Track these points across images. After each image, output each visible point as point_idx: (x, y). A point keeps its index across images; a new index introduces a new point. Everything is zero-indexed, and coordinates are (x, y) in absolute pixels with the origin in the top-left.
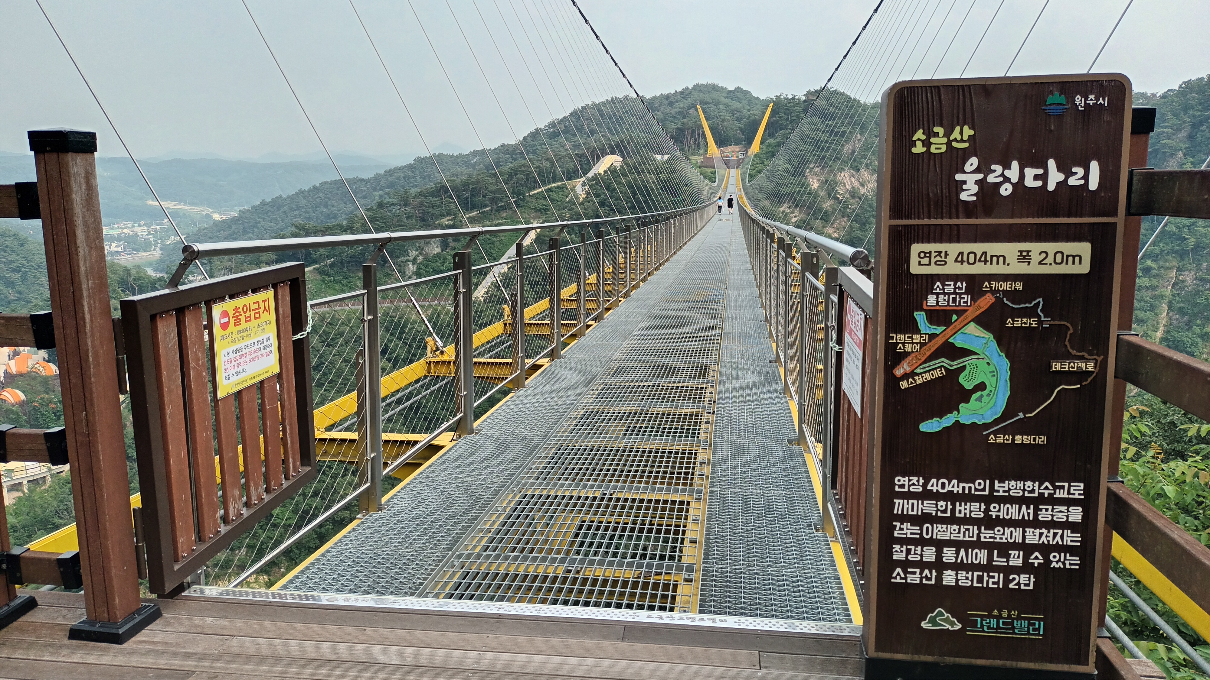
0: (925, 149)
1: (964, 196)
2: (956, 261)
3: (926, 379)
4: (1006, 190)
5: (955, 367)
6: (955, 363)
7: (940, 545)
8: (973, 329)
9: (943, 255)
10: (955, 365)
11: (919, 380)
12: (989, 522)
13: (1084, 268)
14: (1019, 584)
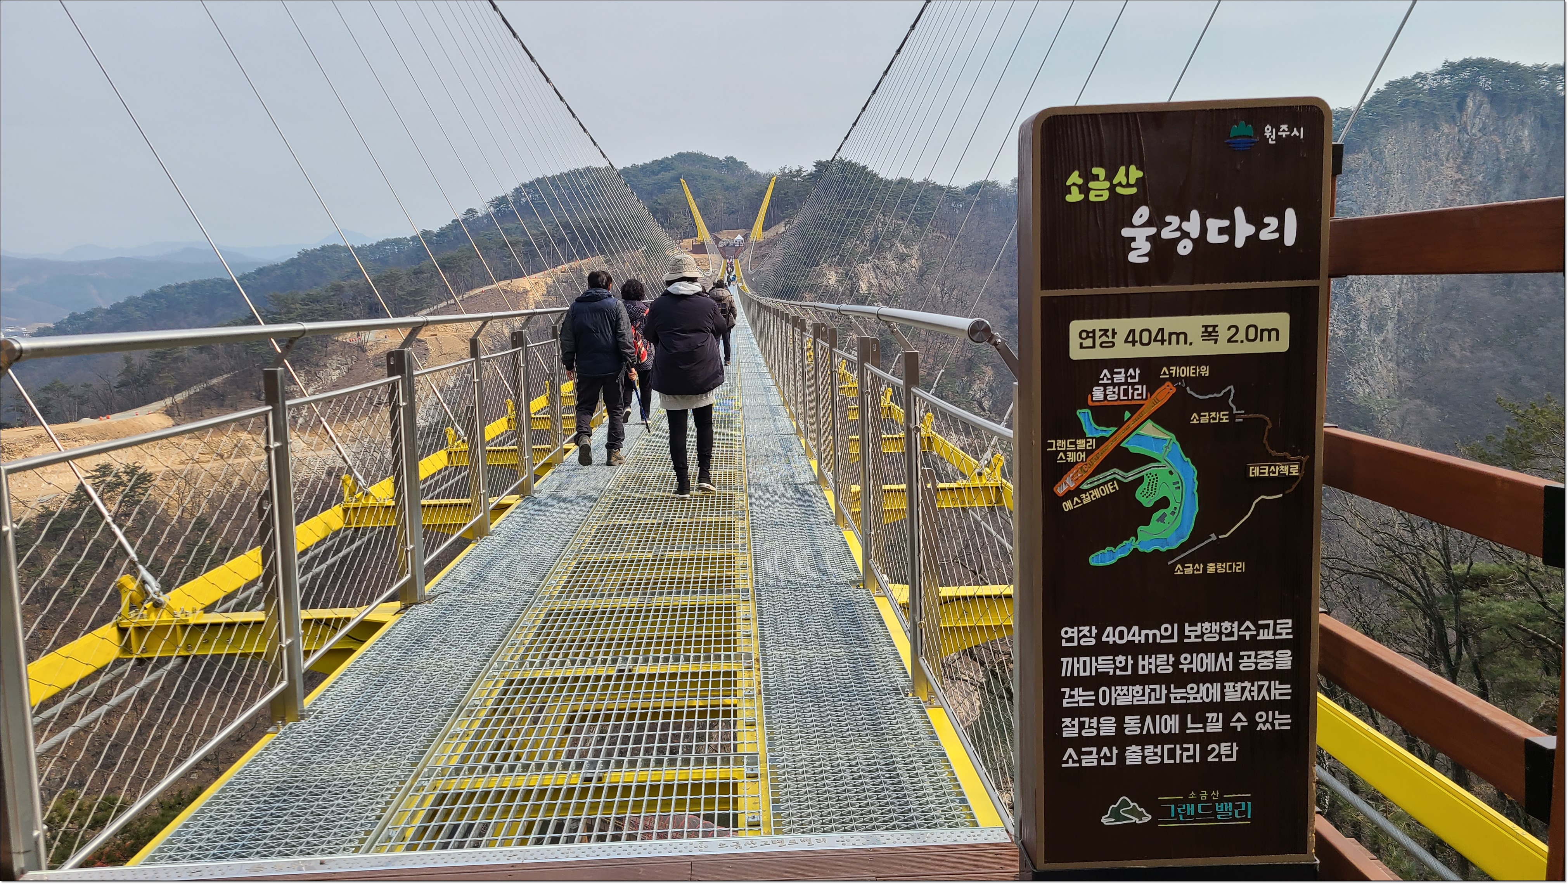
0: (1082, 197)
1: (1133, 257)
2: (1126, 341)
3: (1095, 496)
4: (1185, 248)
5: (1130, 479)
6: (1130, 474)
7: (1120, 713)
8: (1150, 429)
9: (1110, 334)
10: (1130, 476)
11: (1087, 499)
12: (1180, 678)
13: (1282, 345)
14: (1219, 755)
